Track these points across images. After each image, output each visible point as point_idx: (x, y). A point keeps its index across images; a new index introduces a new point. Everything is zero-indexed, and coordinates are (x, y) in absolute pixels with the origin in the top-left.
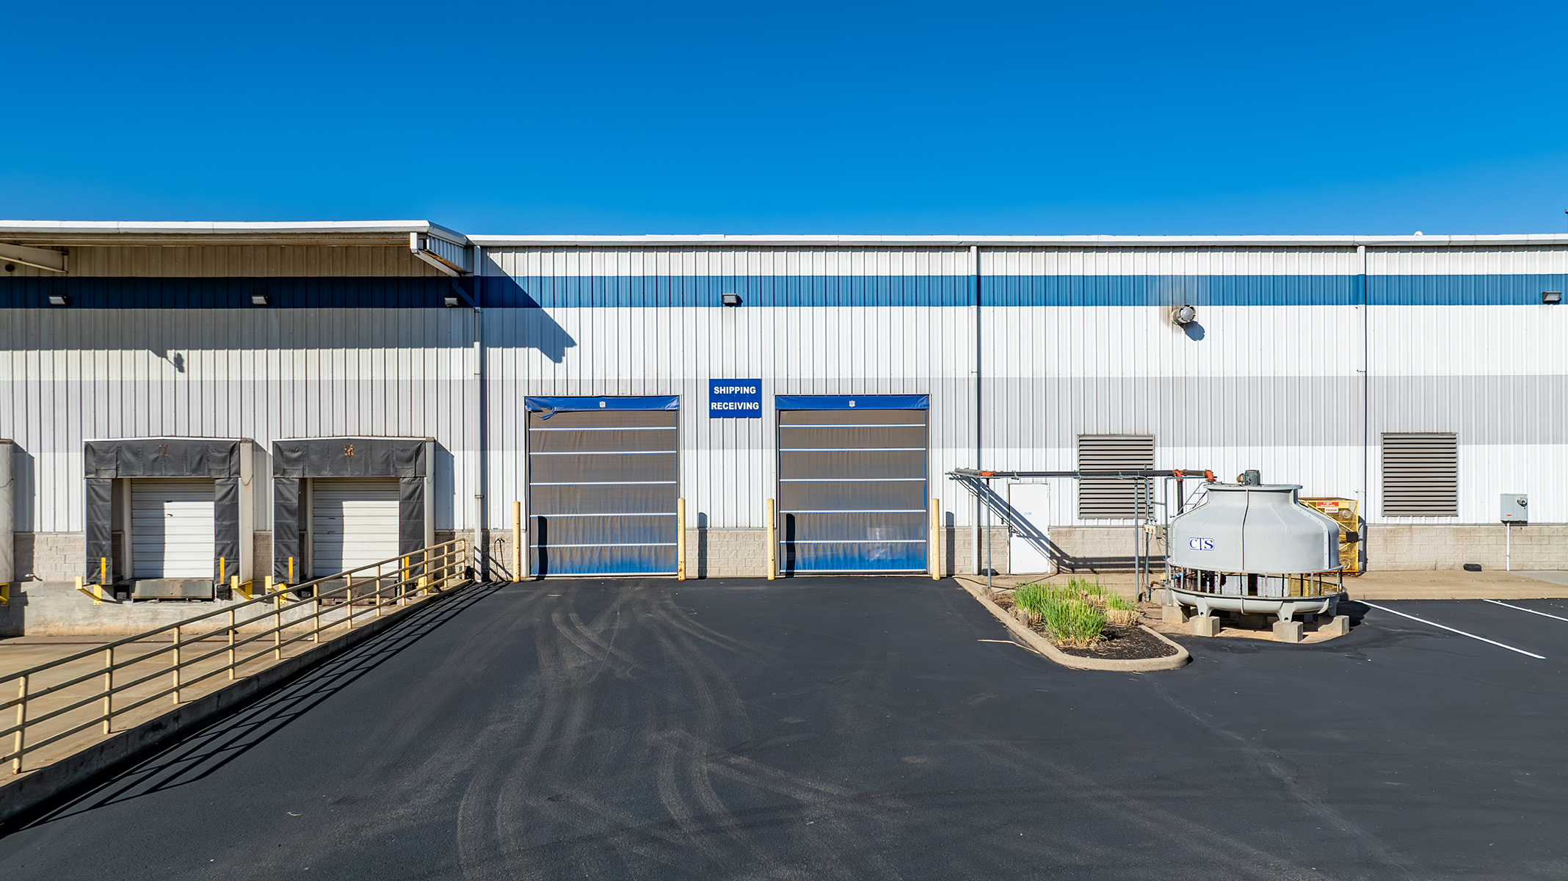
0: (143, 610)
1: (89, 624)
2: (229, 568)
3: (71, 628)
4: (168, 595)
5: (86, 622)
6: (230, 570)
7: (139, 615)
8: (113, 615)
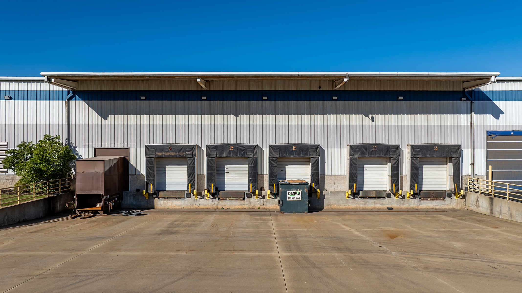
0: (362, 201)
1: (344, 206)
2: (396, 187)
3: (339, 207)
4: (371, 196)
5: (344, 205)
6: (396, 188)
7: (361, 203)
8: (352, 202)
